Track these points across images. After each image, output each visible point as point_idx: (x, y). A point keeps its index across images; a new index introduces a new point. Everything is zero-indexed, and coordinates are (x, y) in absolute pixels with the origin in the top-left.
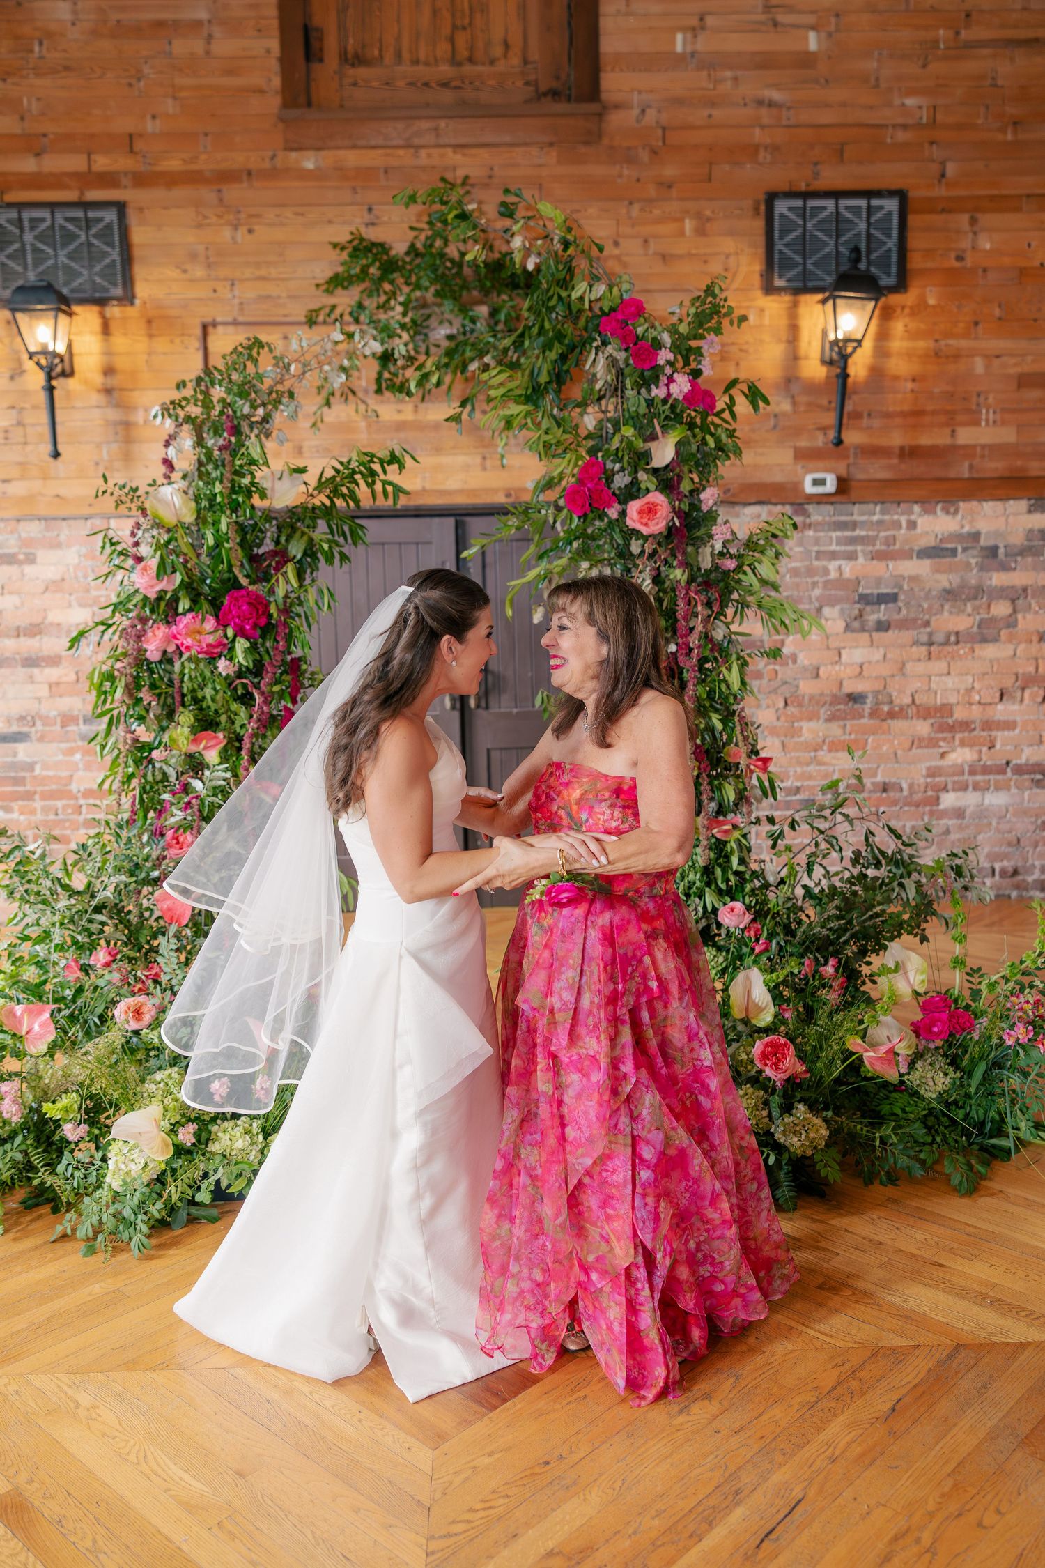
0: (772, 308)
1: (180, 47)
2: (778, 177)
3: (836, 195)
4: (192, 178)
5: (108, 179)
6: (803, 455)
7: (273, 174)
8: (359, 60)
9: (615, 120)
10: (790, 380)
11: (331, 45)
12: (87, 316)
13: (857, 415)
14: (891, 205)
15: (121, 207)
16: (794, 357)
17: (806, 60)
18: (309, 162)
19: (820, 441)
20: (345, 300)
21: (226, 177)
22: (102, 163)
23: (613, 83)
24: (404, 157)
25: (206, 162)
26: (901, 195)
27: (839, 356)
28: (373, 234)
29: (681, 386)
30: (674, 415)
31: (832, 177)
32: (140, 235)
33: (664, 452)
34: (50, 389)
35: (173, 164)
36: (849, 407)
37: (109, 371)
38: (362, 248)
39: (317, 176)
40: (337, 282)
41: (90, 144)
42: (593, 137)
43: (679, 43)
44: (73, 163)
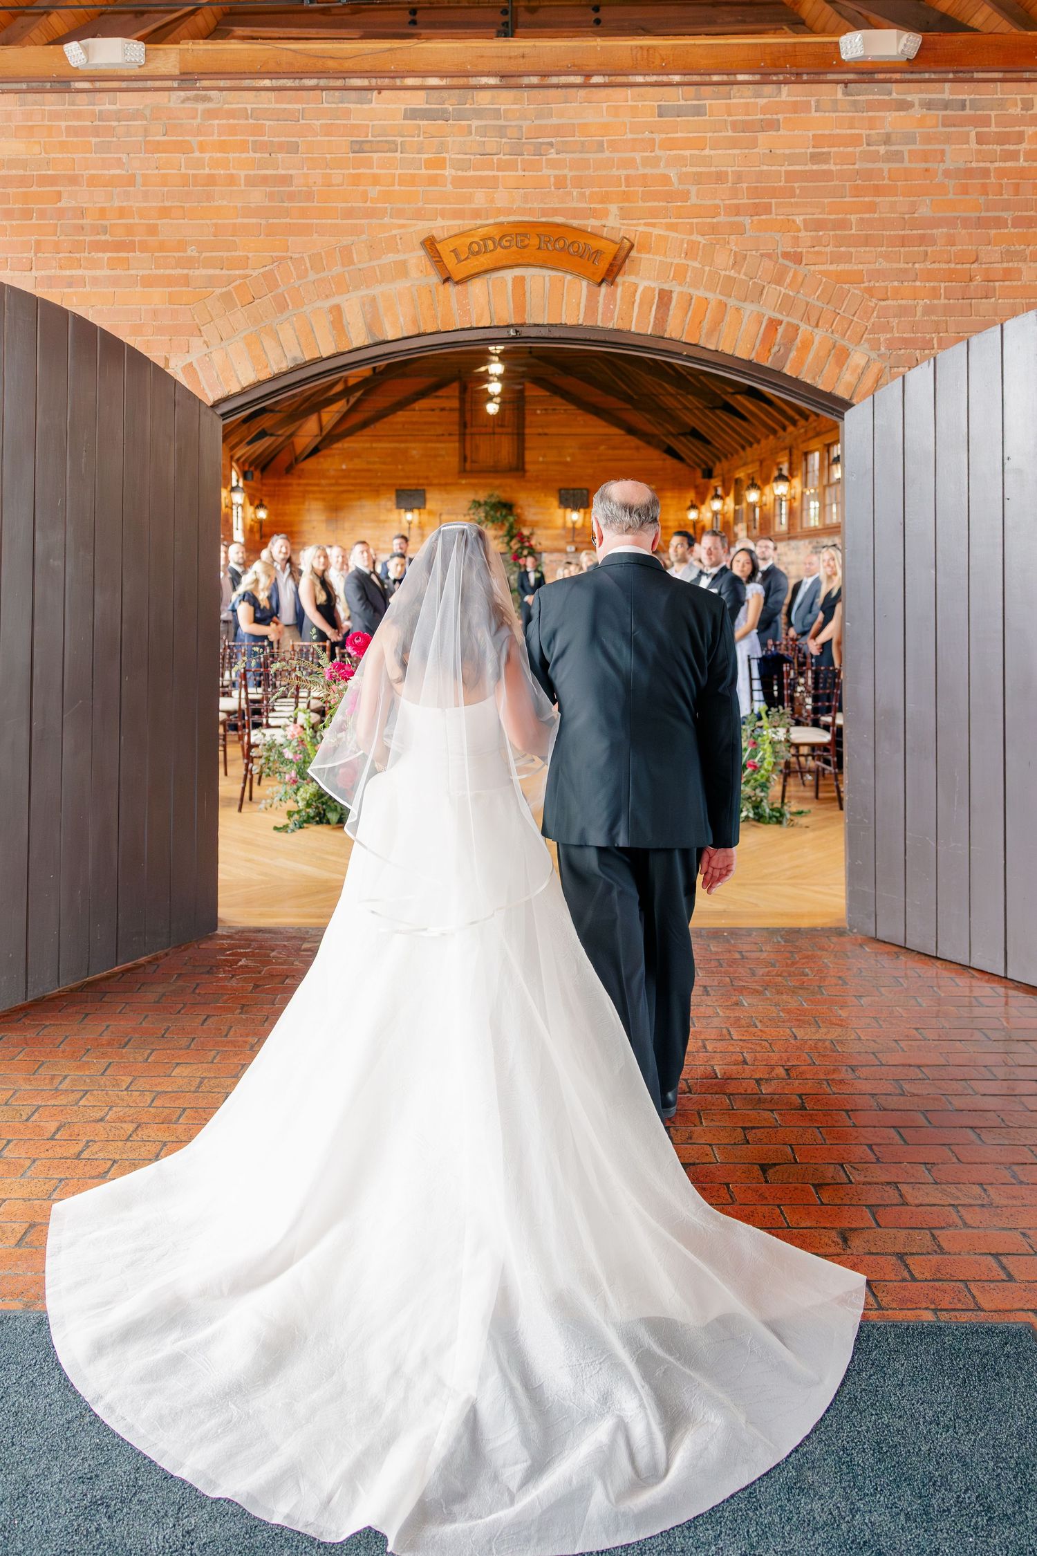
0: (560, 512)
1: (440, 459)
2: (562, 485)
3: (574, 489)
4: (439, 485)
5: (422, 485)
6: (568, 543)
7: (456, 484)
8: (475, 462)
9: (528, 474)
10: (564, 527)
11: (469, 460)
12: (416, 511)
13: (579, 535)
14: (585, 492)
15: (424, 490)
16: (565, 522)
17: (566, 464)
18: (464, 482)
19: (571, 540)
20: (471, 512)
21: (446, 484)
22: (421, 481)
23: (528, 467)
24: (482, 481)
25: (443, 481)
26: (588, 490)
27: (574, 523)
28: (477, 499)
29: (527, 544)
30: (527, 547)
31: (573, 485)
32: (428, 496)
33: (525, 552)
34: (409, 528)
35: (436, 481)
36: (577, 533)
37: (420, 523)
38: (474, 501)
39: (466, 484)
40: (470, 509)
41: (419, 478)
42: (523, 476)
43: (541, 459)
44: (415, 481)
